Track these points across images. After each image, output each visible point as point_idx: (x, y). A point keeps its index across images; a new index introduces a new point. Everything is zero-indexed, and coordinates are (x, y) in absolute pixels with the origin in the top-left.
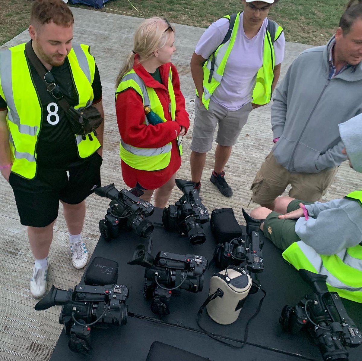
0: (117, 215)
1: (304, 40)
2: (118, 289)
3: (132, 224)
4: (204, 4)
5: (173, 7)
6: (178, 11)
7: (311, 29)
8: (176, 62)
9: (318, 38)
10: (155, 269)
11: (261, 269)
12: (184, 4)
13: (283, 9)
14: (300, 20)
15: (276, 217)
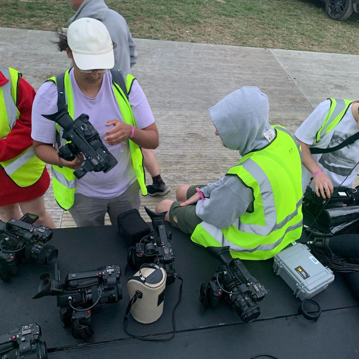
0: (10, 250)
1: (173, 37)
2: (26, 329)
3: (32, 254)
4: (68, 9)
5: (33, 13)
6: (41, 17)
7: (177, 26)
8: (51, 71)
9: (184, 34)
10: (66, 294)
11: (173, 258)
12: (45, 9)
13: (147, 10)
14: (165, 19)
15: (178, 206)
